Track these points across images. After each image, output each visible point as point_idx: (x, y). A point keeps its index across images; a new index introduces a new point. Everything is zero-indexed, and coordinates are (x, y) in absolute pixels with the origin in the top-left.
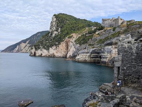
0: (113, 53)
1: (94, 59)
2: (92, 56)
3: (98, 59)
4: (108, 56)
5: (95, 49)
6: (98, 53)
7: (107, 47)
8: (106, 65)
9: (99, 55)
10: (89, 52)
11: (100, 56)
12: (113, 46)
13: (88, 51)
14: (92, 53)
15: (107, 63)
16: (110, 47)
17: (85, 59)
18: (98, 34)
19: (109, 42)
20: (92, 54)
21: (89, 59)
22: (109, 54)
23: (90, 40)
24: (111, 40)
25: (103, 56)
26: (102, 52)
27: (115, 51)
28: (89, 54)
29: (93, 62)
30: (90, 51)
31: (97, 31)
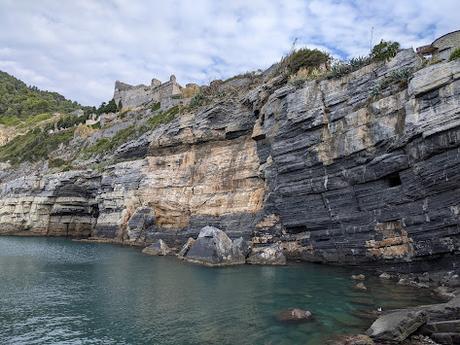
0: (146, 186)
1: (66, 219)
2: (56, 207)
4: (127, 202)
5: (72, 173)
6: (88, 194)
7: (124, 164)
8: (117, 240)
9: (92, 201)
10: (43, 190)
11: (95, 207)
12: (152, 160)
13: (42, 186)
14: (58, 192)
15: (121, 232)
16: (138, 163)
17: (24, 221)
18: (96, 126)
19: (135, 143)
20: (60, 200)
21: (45, 219)
22: (131, 193)
23: (61, 146)
24: (143, 136)
25: (107, 204)
26: (103, 187)
27: (156, 176)
28: (41, 199)
29: (62, 236)
30: (52, 185)
31: (95, 116)
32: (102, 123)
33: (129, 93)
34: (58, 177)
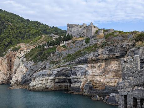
0: (89, 75)
1: (59, 84)
2: (57, 80)
3: (66, 84)
4: (82, 80)
5: (61, 68)
6: (67, 75)
7: (79, 66)
8: (80, 93)
9: (68, 78)
10: (52, 74)
11: (70, 80)
12: (89, 65)
14: (57, 75)
15: (81, 90)
16: (84, 66)
17: (46, 86)
18: (64, 46)
19: (82, 58)
20: (58, 78)
21: (53, 85)
22: (83, 77)
24: (85, 56)
25: (75, 80)
26: (73, 74)
27: (92, 71)
28: (51, 78)
29: (58, 90)
30: (54, 73)
31: (62, 41)
32: (66, 45)
33: (73, 29)
34: (57, 70)
